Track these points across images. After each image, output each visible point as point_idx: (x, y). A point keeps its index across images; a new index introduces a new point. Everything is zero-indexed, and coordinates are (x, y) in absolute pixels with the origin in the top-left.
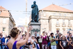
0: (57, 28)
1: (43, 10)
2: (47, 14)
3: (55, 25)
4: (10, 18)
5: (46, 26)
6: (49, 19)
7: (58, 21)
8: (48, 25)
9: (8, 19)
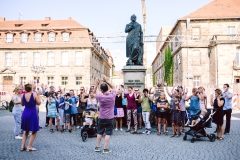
0: (236, 73)
2: (203, 31)
3: (231, 64)
5: (200, 68)
8: (207, 66)
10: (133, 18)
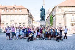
0: (72, 23)
1: (58, 7)
3: (70, 20)
4: (29, 15)
6: (64, 15)
7: (73, 16)
8: (63, 20)
9: (27, 16)
10: (43, 7)
